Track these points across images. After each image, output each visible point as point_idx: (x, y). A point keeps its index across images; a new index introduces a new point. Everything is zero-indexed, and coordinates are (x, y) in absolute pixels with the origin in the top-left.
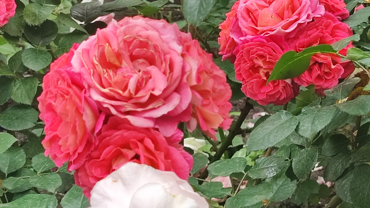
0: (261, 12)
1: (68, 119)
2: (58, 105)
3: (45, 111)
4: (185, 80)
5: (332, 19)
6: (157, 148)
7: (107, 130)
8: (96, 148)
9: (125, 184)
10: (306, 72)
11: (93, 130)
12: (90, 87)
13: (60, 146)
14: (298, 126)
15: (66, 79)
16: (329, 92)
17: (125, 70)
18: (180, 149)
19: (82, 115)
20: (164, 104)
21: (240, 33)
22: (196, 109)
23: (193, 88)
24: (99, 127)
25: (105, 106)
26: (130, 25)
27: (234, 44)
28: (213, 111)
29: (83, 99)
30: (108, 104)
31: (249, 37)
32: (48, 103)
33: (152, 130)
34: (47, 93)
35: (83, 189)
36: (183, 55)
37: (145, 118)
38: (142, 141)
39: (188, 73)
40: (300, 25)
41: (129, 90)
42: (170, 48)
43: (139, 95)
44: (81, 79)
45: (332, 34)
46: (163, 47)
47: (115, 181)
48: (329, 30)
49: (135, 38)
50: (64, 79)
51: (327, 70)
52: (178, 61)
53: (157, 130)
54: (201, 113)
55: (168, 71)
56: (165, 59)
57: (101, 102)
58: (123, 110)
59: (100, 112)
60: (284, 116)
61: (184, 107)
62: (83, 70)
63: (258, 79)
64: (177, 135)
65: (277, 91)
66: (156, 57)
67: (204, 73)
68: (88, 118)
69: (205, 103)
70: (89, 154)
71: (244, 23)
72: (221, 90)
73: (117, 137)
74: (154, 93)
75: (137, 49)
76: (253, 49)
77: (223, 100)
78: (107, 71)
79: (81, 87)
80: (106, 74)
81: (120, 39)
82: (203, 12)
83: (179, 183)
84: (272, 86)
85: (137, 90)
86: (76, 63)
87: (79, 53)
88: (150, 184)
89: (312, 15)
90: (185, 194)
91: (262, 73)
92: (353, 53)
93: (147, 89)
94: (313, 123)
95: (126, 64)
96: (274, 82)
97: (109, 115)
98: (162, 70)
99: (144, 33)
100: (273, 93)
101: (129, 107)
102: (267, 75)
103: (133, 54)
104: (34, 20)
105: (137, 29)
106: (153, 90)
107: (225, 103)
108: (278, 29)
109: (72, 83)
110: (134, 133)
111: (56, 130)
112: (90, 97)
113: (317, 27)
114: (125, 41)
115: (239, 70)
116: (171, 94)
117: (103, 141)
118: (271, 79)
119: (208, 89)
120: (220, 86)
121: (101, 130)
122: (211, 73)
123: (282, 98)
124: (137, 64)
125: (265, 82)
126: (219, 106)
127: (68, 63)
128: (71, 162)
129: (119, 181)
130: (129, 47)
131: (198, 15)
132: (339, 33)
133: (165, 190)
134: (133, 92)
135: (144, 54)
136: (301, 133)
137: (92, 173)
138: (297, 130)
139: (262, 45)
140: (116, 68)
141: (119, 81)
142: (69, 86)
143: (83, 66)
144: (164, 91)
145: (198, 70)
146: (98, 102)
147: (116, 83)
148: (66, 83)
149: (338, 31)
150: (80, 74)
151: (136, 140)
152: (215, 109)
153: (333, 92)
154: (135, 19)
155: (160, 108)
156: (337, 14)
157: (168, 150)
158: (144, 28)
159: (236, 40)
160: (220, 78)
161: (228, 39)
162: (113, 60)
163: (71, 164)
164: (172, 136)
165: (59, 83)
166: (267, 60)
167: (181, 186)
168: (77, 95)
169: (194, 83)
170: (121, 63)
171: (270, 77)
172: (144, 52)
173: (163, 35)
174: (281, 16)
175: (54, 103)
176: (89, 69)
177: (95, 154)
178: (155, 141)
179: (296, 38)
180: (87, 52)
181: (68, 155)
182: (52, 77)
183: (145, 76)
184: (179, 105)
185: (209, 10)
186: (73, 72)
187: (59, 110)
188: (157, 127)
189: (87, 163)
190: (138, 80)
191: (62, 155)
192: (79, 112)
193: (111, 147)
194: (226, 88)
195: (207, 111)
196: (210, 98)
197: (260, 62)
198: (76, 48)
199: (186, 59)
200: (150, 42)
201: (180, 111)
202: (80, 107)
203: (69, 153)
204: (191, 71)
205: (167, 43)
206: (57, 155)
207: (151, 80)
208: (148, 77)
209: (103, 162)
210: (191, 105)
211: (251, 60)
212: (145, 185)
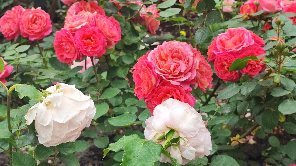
0: (226, 42)
1: (145, 81)
2: (142, 75)
3: (135, 78)
4: (194, 67)
5: (257, 46)
6: (181, 94)
7: (161, 86)
8: (156, 93)
9: (168, 107)
10: (245, 68)
11: (155, 86)
12: (155, 68)
13: (141, 92)
14: (240, 90)
15: (145, 64)
16: (255, 77)
17: (169, 62)
18: (191, 95)
19: (151, 79)
20: (185, 76)
21: (217, 50)
22: (198, 79)
23: (197, 70)
24: (158, 84)
25: (161, 76)
26: (172, 44)
27: (214, 55)
28: (205, 80)
29: (152, 73)
30: (162, 75)
31: (221, 52)
32: (137, 74)
33: (179, 87)
34: (136, 70)
35: (150, 110)
36: (193, 57)
37: (177, 81)
38: (175, 91)
39: (195, 64)
40: (243, 48)
41: (171, 70)
42: (188, 54)
43: (175, 72)
44: (151, 64)
45: (257, 52)
46: (185, 53)
47: (164, 106)
48: (256, 50)
49: (174, 49)
50: (144, 64)
51: (254, 68)
52: (191, 59)
53: (181, 86)
54: (200, 81)
55: (187, 63)
56: (186, 58)
57: (159, 74)
58: (168, 78)
59: (158, 78)
60: (235, 86)
61: (193, 78)
62: (152, 61)
63: (224, 70)
64: (190, 89)
65: (232, 75)
66: (182, 57)
67: (202, 64)
68: (154, 80)
69: (201, 77)
70: (153, 95)
71: (219, 46)
72: (208, 72)
73: (165, 89)
74: (181, 71)
75: (175, 54)
76: (222, 57)
77: (209, 76)
78: (162, 62)
79: (151, 68)
80: (162, 63)
81: (168, 49)
82: (203, 39)
83: (190, 108)
84: (230, 73)
85: (174, 70)
86: (149, 59)
87: (150, 55)
88: (178, 107)
89: (249, 44)
90: (192, 112)
91: (226, 68)
92: (265, 60)
93: (178, 70)
94: (247, 89)
95: (169, 59)
96: (231, 72)
97: (162, 79)
98: (185, 62)
99: (177, 47)
100: (230, 76)
101: (170, 77)
102: (228, 68)
103: (173, 55)
104: (128, 43)
105: (175, 46)
106: (181, 70)
107: (210, 77)
108: (234, 49)
109: (148, 66)
110: (172, 88)
111: (140, 85)
112: (155, 72)
113: (250, 49)
114: (170, 50)
115: (216, 66)
116: (188, 72)
117: (159, 90)
118: (230, 70)
119: (203, 71)
120: (208, 70)
121: (158, 85)
122: (205, 65)
123: (234, 79)
124: (174, 59)
125: (227, 71)
126: (207, 78)
127: (146, 58)
128: (146, 98)
129: (165, 106)
130: (171, 53)
131: (200, 41)
132: (260, 52)
133: (184, 110)
134: (172, 70)
135: (177, 56)
136: (242, 93)
137: (154, 103)
138: (240, 92)
139: (226, 55)
140: (165, 61)
141: (167, 66)
142: (146, 67)
143: (152, 59)
144: (185, 70)
145: (200, 63)
146: (158, 74)
147: (165, 67)
148: (145, 66)
149: (260, 51)
150: (151, 63)
151: (173, 91)
152: (206, 79)
153: (256, 77)
154: (174, 42)
155: (183, 78)
156: (260, 44)
157: (186, 95)
158: (178, 45)
159: (215, 53)
160: (209, 67)
161: (211, 53)
162: (164, 57)
163: (146, 99)
164: (187, 89)
165: (142, 66)
166: (228, 62)
167: (191, 109)
168: (149, 71)
169: (198, 68)
170: (167, 59)
171: (229, 69)
172: (177, 55)
173: (185, 48)
174: (235, 44)
175: (139, 74)
176: (155, 61)
177: (155, 95)
178: (180, 91)
179: (241, 53)
180: (154, 54)
181: (144, 95)
182: (139, 64)
183: (177, 65)
184: (191, 77)
185: (205, 38)
186: (148, 62)
187: (141, 77)
188: (181, 85)
189: (152, 99)
190: (175, 66)
191: (142, 95)
192: (150, 78)
193: (162, 93)
194: (211, 71)
195: (202, 80)
196: (204, 75)
197: (225, 63)
198: (149, 53)
199: (195, 58)
200: (180, 51)
201: (191, 79)
202: (151, 76)
203: (145, 94)
204: (196, 63)
205: (187, 52)
206: (140, 95)
207: (180, 66)
208: (179, 65)
209: (159, 99)
210: (196, 78)
211: (221, 62)
212: (176, 107)
